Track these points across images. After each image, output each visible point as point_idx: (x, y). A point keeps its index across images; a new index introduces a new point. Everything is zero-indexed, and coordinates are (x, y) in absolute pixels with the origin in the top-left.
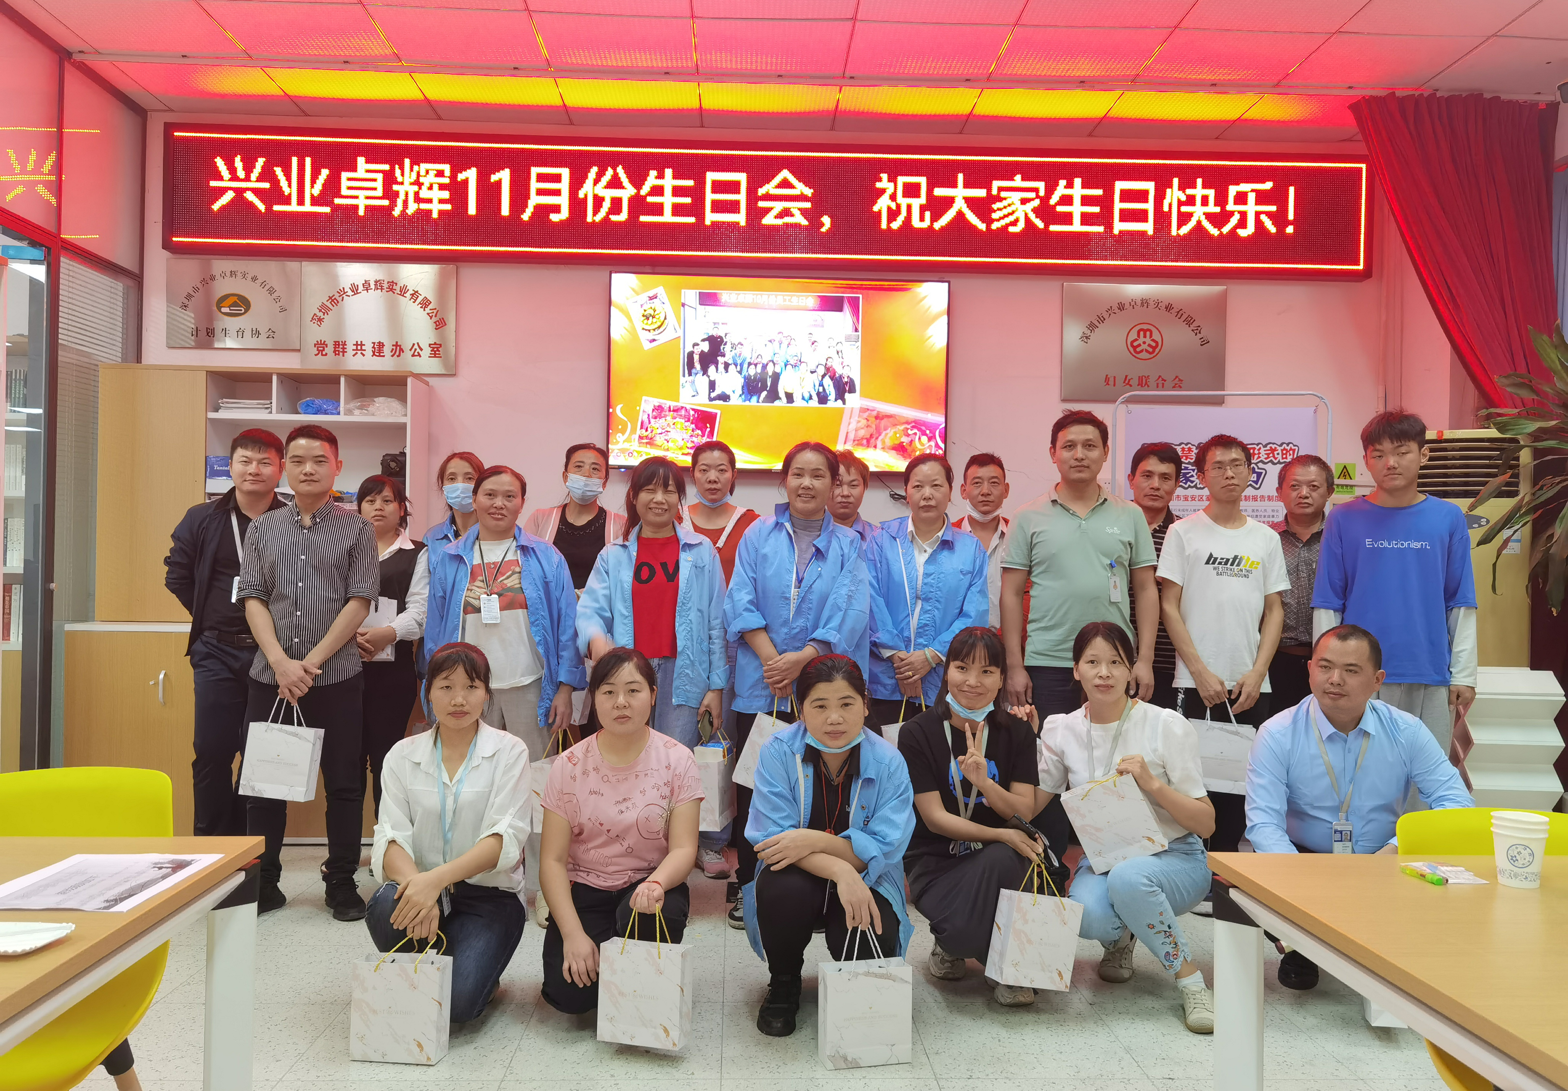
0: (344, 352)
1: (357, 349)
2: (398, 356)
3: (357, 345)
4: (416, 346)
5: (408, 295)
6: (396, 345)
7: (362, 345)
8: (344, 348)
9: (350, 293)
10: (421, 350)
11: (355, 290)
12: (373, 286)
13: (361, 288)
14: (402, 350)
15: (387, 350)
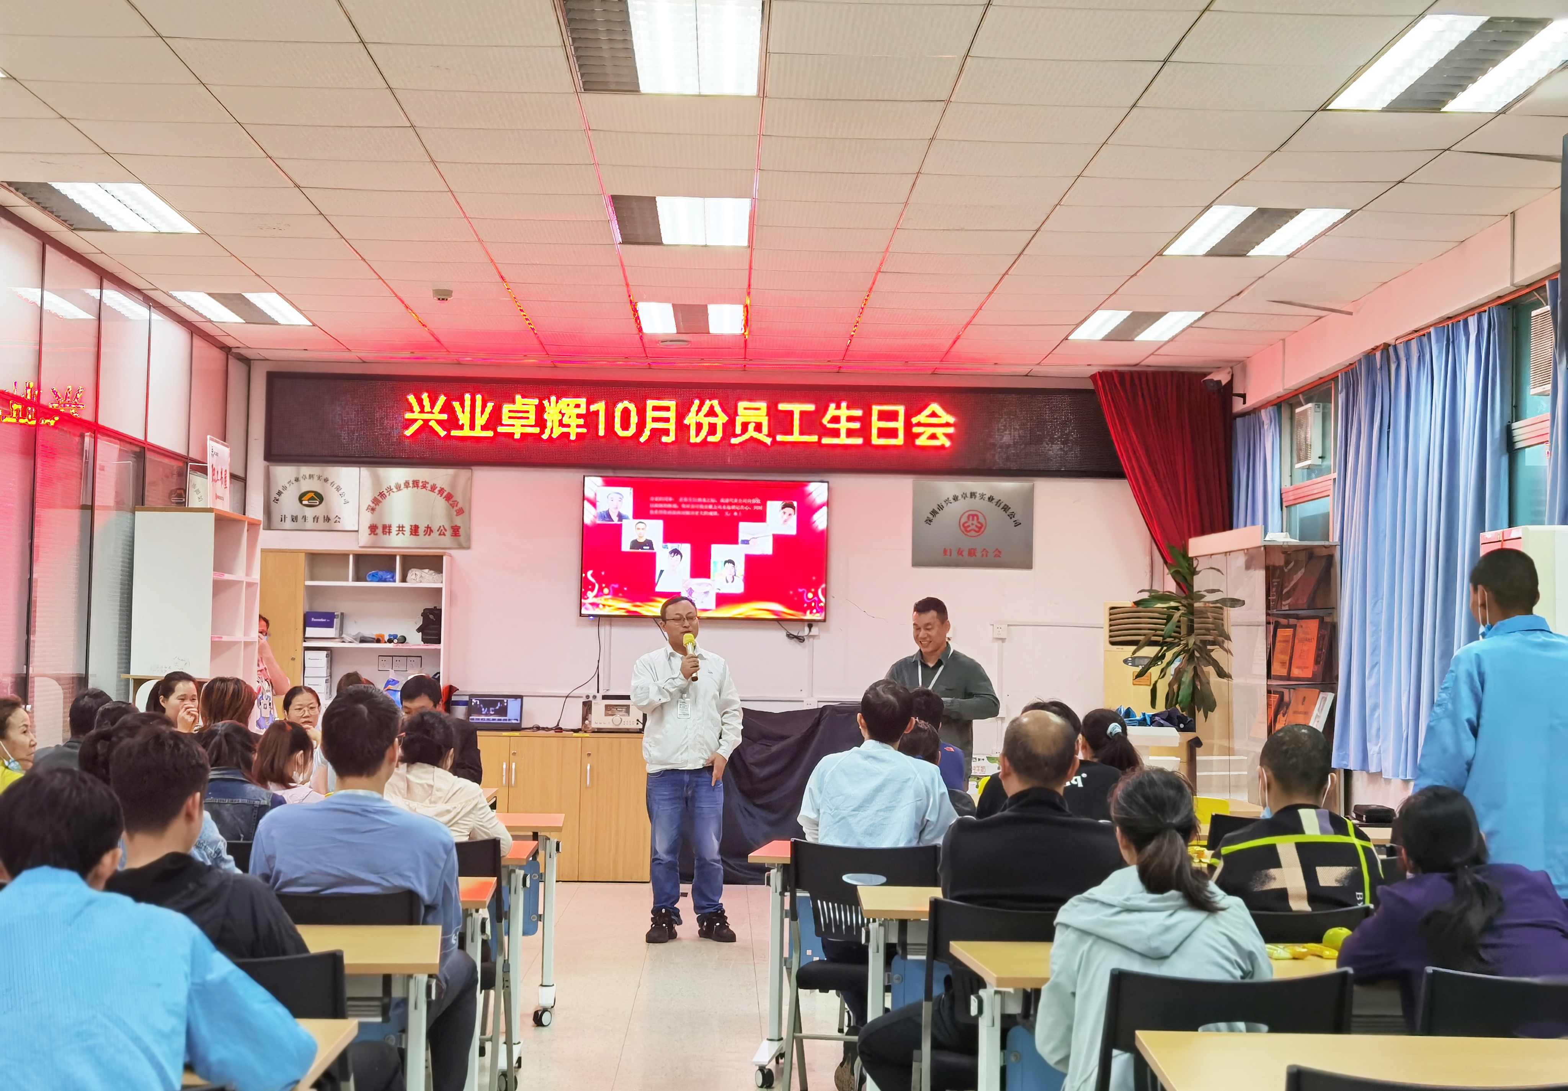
0: (390, 532)
1: (399, 530)
2: (429, 535)
3: (399, 527)
4: (442, 528)
5: (436, 491)
6: (428, 527)
7: (403, 527)
8: (390, 530)
9: (395, 490)
10: (446, 530)
11: (398, 488)
12: (411, 485)
13: (403, 486)
14: (431, 531)
15: (421, 531)
